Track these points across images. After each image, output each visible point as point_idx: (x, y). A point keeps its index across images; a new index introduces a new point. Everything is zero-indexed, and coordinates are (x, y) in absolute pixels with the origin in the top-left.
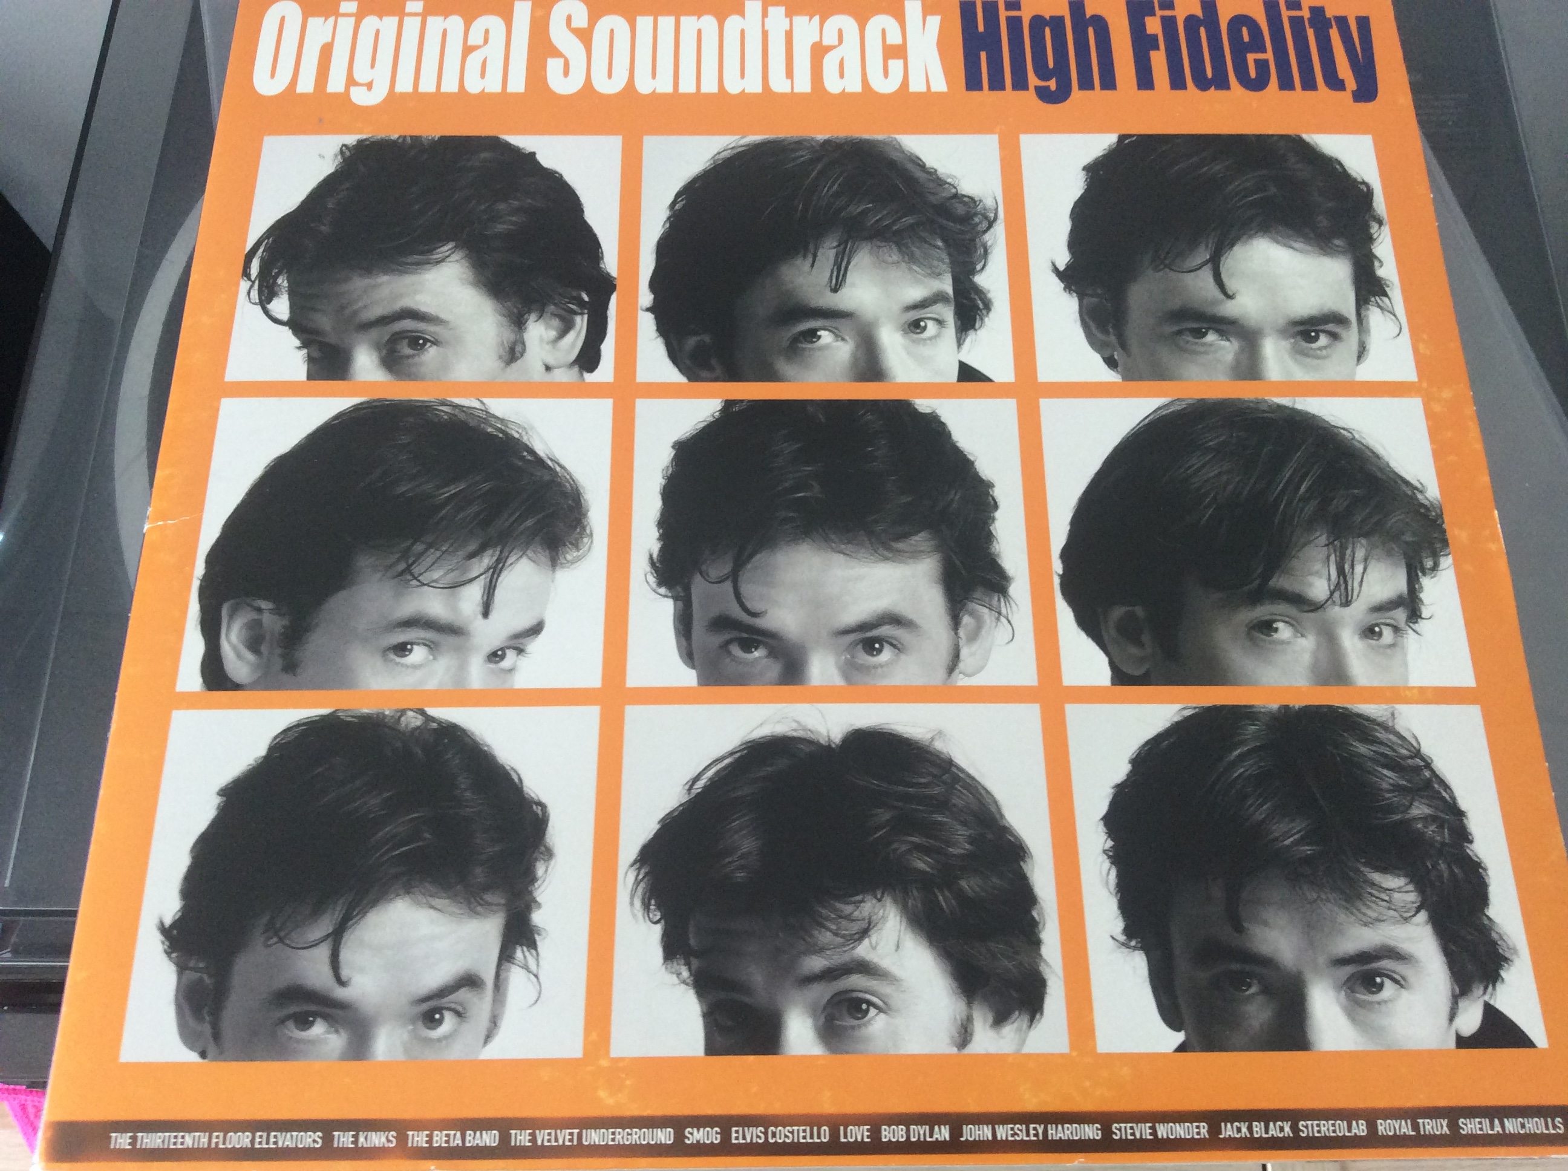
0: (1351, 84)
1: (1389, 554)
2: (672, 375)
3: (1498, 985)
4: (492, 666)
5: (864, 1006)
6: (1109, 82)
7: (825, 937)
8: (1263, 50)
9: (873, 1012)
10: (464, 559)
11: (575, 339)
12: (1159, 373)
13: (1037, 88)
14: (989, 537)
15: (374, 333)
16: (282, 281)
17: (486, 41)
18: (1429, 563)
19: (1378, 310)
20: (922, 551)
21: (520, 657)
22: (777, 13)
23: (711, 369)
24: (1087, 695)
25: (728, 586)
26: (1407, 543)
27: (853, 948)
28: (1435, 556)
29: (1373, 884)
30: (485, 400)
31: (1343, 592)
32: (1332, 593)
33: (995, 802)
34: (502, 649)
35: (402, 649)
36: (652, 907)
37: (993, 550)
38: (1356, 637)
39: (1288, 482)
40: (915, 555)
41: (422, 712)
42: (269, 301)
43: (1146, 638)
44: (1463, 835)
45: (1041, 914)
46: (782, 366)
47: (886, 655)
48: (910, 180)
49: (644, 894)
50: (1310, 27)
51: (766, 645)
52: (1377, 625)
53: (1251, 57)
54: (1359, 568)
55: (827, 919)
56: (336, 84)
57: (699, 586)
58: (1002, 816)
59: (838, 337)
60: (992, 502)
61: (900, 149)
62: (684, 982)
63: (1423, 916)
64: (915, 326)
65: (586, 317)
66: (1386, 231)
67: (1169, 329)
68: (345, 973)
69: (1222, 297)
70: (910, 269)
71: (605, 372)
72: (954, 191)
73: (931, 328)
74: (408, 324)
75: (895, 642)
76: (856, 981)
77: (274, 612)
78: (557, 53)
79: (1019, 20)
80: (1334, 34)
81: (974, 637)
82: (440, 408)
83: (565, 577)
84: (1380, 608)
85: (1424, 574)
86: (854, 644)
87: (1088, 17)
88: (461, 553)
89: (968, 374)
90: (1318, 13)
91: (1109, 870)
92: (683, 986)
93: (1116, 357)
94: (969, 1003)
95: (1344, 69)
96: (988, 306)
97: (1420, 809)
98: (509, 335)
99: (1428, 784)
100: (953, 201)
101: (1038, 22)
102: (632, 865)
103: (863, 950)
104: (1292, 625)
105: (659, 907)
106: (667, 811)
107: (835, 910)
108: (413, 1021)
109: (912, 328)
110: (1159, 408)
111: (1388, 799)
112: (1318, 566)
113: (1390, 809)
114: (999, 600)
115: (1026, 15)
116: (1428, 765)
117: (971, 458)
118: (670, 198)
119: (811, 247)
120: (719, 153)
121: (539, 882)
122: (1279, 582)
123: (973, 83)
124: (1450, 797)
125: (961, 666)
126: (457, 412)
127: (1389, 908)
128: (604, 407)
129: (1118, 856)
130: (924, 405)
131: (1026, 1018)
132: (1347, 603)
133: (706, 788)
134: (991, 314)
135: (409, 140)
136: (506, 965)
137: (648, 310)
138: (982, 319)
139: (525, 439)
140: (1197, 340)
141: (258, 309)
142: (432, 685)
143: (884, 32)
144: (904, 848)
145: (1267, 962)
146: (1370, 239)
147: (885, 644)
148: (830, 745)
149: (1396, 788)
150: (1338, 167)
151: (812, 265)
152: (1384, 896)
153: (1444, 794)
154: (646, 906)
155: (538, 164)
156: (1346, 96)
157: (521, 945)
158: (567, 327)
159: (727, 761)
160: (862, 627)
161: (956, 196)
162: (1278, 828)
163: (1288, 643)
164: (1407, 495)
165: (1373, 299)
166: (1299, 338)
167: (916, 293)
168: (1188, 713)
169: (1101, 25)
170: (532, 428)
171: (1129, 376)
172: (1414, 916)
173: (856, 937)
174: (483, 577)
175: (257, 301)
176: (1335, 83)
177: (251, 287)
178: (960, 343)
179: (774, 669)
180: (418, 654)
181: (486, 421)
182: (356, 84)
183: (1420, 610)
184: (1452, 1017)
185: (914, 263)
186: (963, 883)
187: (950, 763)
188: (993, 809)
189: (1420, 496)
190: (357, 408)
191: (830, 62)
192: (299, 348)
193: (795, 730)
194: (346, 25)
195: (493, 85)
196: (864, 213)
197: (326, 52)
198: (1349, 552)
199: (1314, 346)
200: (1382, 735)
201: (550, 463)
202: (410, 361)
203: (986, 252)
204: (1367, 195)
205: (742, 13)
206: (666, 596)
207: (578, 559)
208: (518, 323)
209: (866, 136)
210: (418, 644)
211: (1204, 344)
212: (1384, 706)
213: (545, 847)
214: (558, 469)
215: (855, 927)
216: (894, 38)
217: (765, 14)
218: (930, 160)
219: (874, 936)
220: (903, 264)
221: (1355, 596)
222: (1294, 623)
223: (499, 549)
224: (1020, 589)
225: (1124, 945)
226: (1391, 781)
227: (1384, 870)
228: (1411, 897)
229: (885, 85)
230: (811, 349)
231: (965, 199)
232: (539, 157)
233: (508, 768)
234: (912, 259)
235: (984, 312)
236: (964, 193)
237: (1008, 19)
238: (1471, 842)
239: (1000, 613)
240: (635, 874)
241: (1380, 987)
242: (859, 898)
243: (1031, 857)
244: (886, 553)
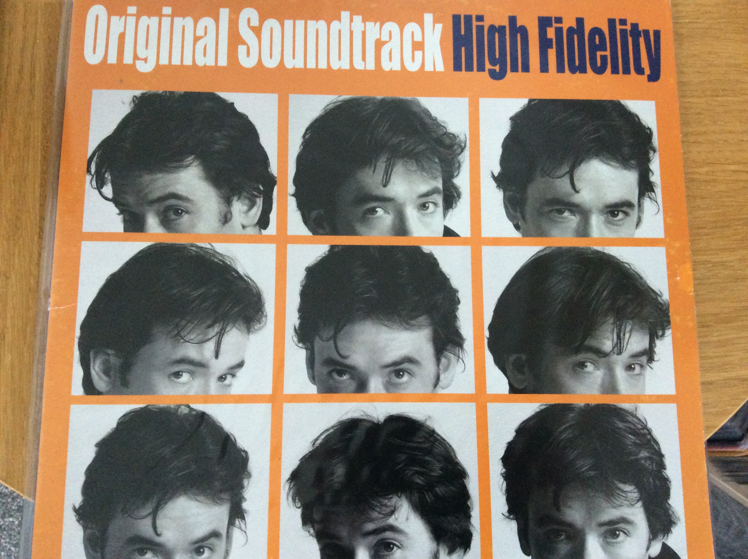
0: (647, 71)
1: (642, 328)
2: (304, 231)
3: (669, 535)
4: (221, 383)
5: (392, 546)
6: (526, 68)
7: (375, 515)
8: (605, 50)
9: (395, 548)
10: (205, 328)
11: (256, 212)
12: (541, 233)
13: (490, 70)
14: (455, 318)
15: (156, 206)
16: (108, 176)
17: (206, 34)
18: (660, 333)
19: (649, 199)
20: (423, 325)
21: (234, 379)
22: (358, 19)
23: (323, 228)
24: (497, 398)
25: (332, 342)
26: (651, 323)
27: (388, 519)
28: (664, 330)
29: (619, 489)
30: (213, 244)
31: (619, 348)
32: (613, 348)
33: (454, 451)
34: (225, 375)
35: (177, 375)
36: (297, 501)
37: (457, 324)
38: (623, 371)
39: (598, 291)
40: (420, 327)
41: (189, 407)
42: (102, 188)
43: (526, 370)
44: (662, 466)
45: (472, 504)
46: (359, 227)
47: (406, 378)
48: (423, 124)
49: (293, 494)
50: (631, 36)
51: (349, 373)
52: (633, 364)
53: (599, 54)
54: (627, 336)
55: (376, 506)
56: (128, 59)
57: (318, 343)
58: (456, 457)
59: (386, 211)
60: (457, 301)
61: (419, 105)
62: (311, 535)
63: (640, 504)
64: (423, 206)
65: (262, 199)
66: (657, 154)
67: (547, 209)
68: (159, 530)
69: (573, 192)
70: (422, 174)
71: (272, 230)
72: (445, 130)
73: (431, 207)
74: (173, 202)
75: (409, 371)
76: (388, 534)
77: (116, 355)
78: (244, 43)
79: (482, 27)
80: (642, 40)
81: (447, 368)
82: (190, 248)
83: (253, 337)
84: (636, 356)
85: (657, 338)
86: (390, 373)
87: (518, 26)
88: (204, 325)
89: (448, 232)
90: (635, 26)
91: (503, 482)
92: (311, 538)
93: (520, 224)
94: (438, 544)
95: (645, 63)
96: (459, 196)
97: (644, 454)
98: (224, 208)
99: (649, 441)
100: (444, 136)
101: (492, 28)
102: (287, 481)
103: (391, 521)
104: (594, 364)
105: (300, 500)
106: (303, 455)
107: (380, 502)
108: (191, 552)
109: (422, 207)
110: (539, 252)
111: (630, 449)
112: (609, 334)
113: (630, 454)
114: (459, 351)
115: (486, 24)
116: (650, 433)
117: (448, 277)
118: (303, 131)
119: (373, 160)
120: (328, 105)
121: (245, 489)
122: (591, 342)
123: (457, 67)
124: (658, 448)
125: (441, 384)
126: (199, 250)
127: (626, 500)
128: (272, 247)
129: (507, 477)
130: (427, 249)
131: (462, 551)
132: (620, 353)
133: (321, 444)
134: (461, 200)
135: (168, 93)
136: (231, 527)
137: (293, 195)
138: (456, 203)
139: (233, 266)
140: (559, 216)
141: (96, 191)
142: (192, 392)
143: (413, 33)
144: (411, 473)
145: (571, 525)
146: (648, 160)
147: (405, 373)
148: (379, 423)
149: (635, 444)
150: (637, 119)
151: (374, 172)
152: (623, 494)
153: (655, 446)
154: (294, 500)
155: (235, 109)
156: (645, 78)
157: (238, 518)
158: (252, 205)
159: (331, 431)
160: (395, 364)
161: (447, 134)
162: (579, 463)
163: (592, 373)
164: (653, 299)
165: (647, 193)
166: (609, 215)
167: (424, 188)
168: (543, 407)
169: (524, 31)
170: (237, 259)
171: (525, 234)
172: (637, 503)
173: (389, 514)
174: (214, 338)
175: (96, 187)
176: (640, 71)
177: (92, 179)
178: (445, 215)
179: (353, 385)
180: (185, 377)
181: (214, 256)
182: (139, 59)
183: (653, 356)
184: (648, 549)
185: (424, 171)
186: (437, 489)
187: (433, 431)
188: (453, 454)
189: (659, 298)
190: (149, 248)
191: (385, 51)
192: (119, 214)
193: (362, 416)
194: (131, 20)
195: (210, 61)
196: (400, 143)
197: (122, 37)
198: (623, 327)
199: (616, 219)
200: (630, 418)
201: (246, 278)
202: (175, 222)
203: (459, 166)
204: (650, 136)
205: (339, 20)
206: (302, 348)
207: (260, 329)
208: (228, 202)
209: (402, 97)
210: (185, 372)
211: (563, 218)
212: (633, 404)
213: (248, 472)
214: (250, 281)
215: (388, 510)
216: (418, 38)
217: (351, 20)
218: (434, 112)
219: (396, 515)
220: (419, 172)
221: (624, 349)
222: (594, 363)
223: (222, 323)
224: (469, 345)
225: (508, 517)
226: (633, 441)
227: (625, 483)
228: (635, 495)
229: (413, 67)
230: (373, 218)
231: (451, 135)
232: (236, 106)
233: (229, 434)
234: (423, 169)
235: (457, 199)
236: (450, 132)
237: (477, 26)
238: (665, 469)
239: (459, 357)
240: (289, 484)
241: (618, 536)
242: (391, 496)
243: (469, 477)
244: (407, 326)
